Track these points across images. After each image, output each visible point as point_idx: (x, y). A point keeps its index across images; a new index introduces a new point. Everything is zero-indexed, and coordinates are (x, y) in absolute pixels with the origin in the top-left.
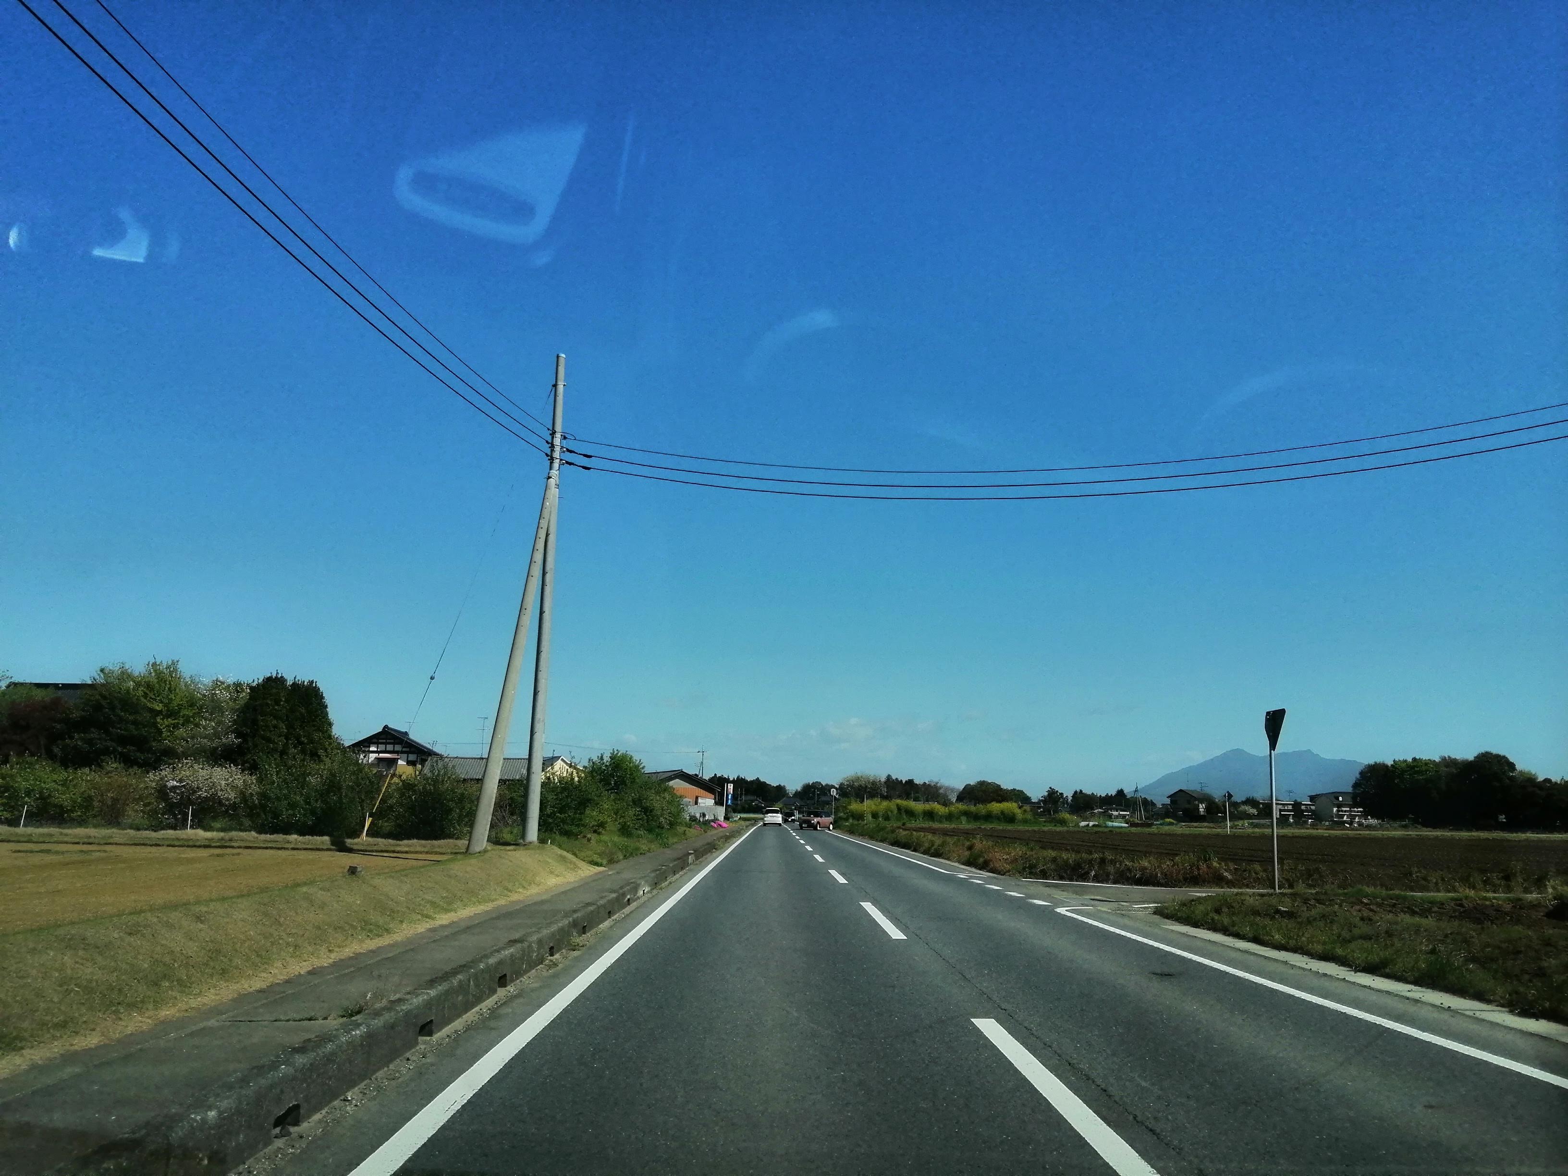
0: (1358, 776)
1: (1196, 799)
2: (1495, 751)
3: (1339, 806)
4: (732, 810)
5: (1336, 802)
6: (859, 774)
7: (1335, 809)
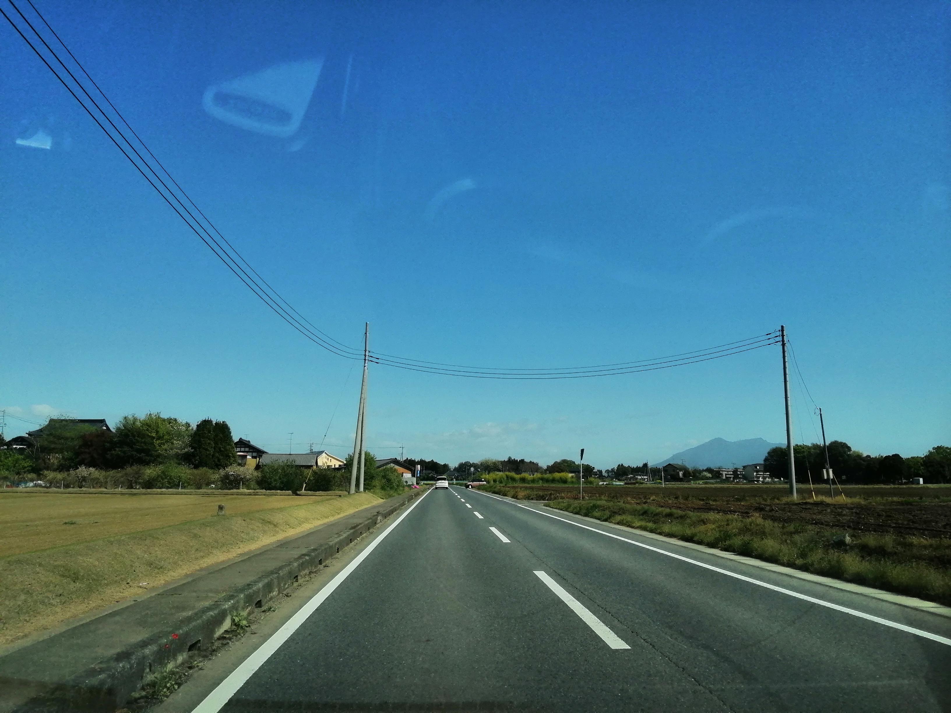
0: (767, 455)
1: (677, 469)
2: (840, 440)
3: (757, 471)
4: (420, 479)
5: (755, 469)
6: (487, 459)
7: (755, 474)
